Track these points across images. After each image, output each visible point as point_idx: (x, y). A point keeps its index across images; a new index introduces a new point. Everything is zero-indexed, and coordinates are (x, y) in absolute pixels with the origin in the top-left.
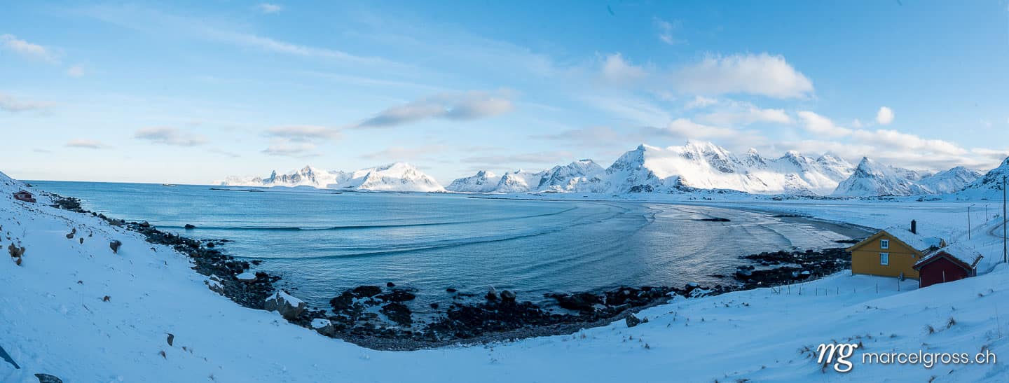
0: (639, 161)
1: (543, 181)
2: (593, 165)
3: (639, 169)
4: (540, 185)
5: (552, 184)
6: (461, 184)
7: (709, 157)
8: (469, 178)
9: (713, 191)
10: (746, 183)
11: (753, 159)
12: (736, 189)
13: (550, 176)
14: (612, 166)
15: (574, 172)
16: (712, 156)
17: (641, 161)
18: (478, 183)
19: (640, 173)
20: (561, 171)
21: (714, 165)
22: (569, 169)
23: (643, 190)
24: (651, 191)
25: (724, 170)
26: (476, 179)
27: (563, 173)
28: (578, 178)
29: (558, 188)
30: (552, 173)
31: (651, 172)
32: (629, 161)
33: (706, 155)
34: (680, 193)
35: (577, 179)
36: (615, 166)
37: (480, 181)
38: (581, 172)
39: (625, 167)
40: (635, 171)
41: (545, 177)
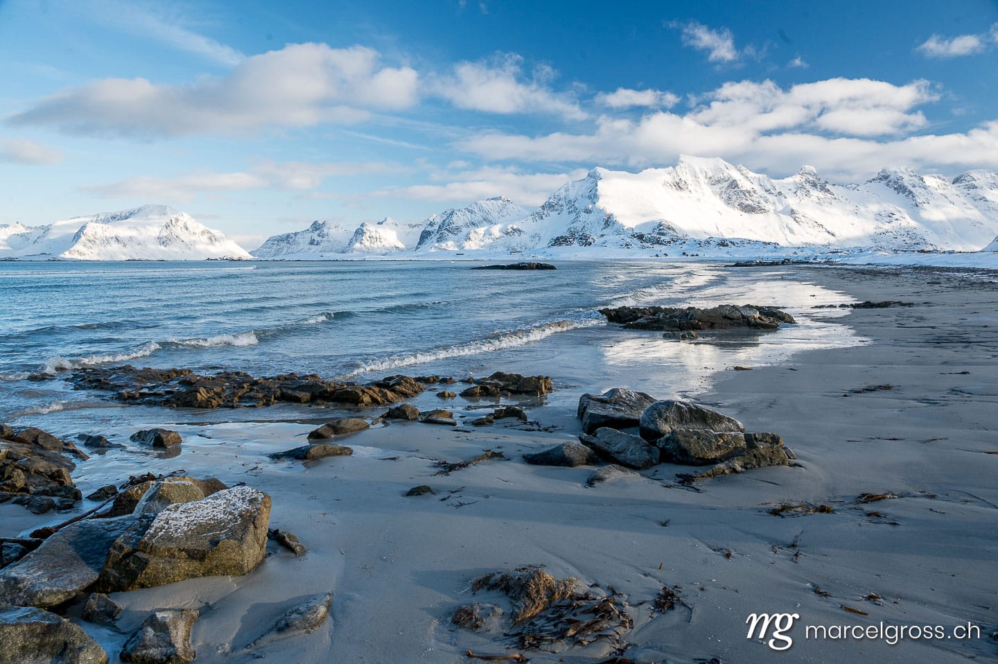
0: (590, 197)
1: (425, 236)
2: (510, 206)
3: (588, 211)
4: (419, 244)
5: (440, 240)
6: (283, 244)
7: (720, 185)
8: (296, 234)
9: (708, 242)
10: (791, 231)
11: (808, 186)
12: (753, 237)
13: (436, 227)
14: (543, 207)
15: (478, 217)
16: (725, 184)
17: (593, 196)
18: (312, 243)
19: (592, 218)
20: (455, 218)
21: (728, 201)
22: (468, 214)
23: (576, 244)
24: (590, 244)
25: (749, 209)
26: (308, 236)
27: (458, 220)
28: (485, 228)
29: (450, 245)
30: (439, 220)
31: (610, 216)
32: (572, 197)
33: (714, 182)
34: (643, 248)
35: (481, 230)
36: (549, 206)
37: (317, 238)
38: (490, 217)
39: (565, 208)
40: (583, 214)
41: (430, 229)
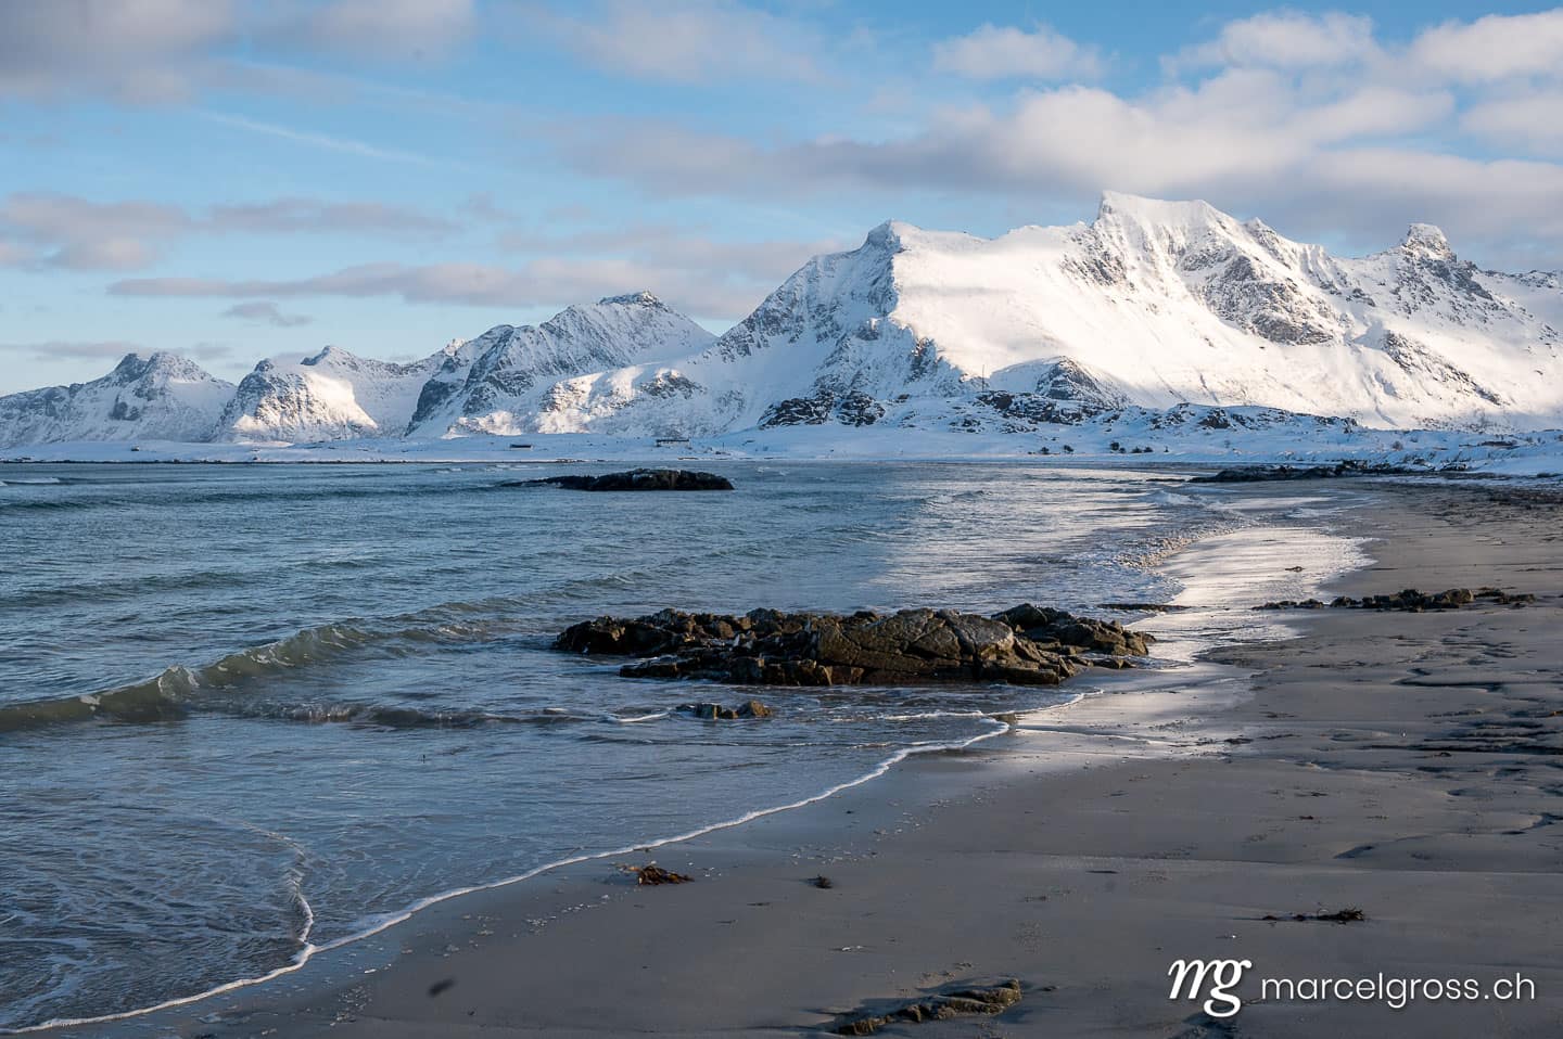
0: (872, 298)
1: (432, 397)
2: (662, 319)
3: (868, 335)
4: (417, 417)
5: (472, 407)
7: (1205, 272)
9: (1176, 417)
10: (1390, 390)
11: (1427, 277)
12: (1295, 405)
13: (463, 373)
14: (750, 323)
15: (575, 348)
16: (1220, 269)
17: (882, 295)
18: (119, 412)
19: (877, 350)
20: (513, 349)
21: (1229, 312)
22: (550, 340)
23: (833, 419)
24: (870, 420)
25: (1279, 333)
26: (108, 397)
27: (521, 356)
28: (595, 377)
29: (500, 422)
30: (471, 357)
31: (926, 348)
32: (826, 299)
33: (1191, 262)
34: (1010, 430)
35: (585, 383)
36: (766, 319)
37: (132, 401)
38: (610, 351)
39: (807, 325)
40: (855, 340)
41: (446, 377)
